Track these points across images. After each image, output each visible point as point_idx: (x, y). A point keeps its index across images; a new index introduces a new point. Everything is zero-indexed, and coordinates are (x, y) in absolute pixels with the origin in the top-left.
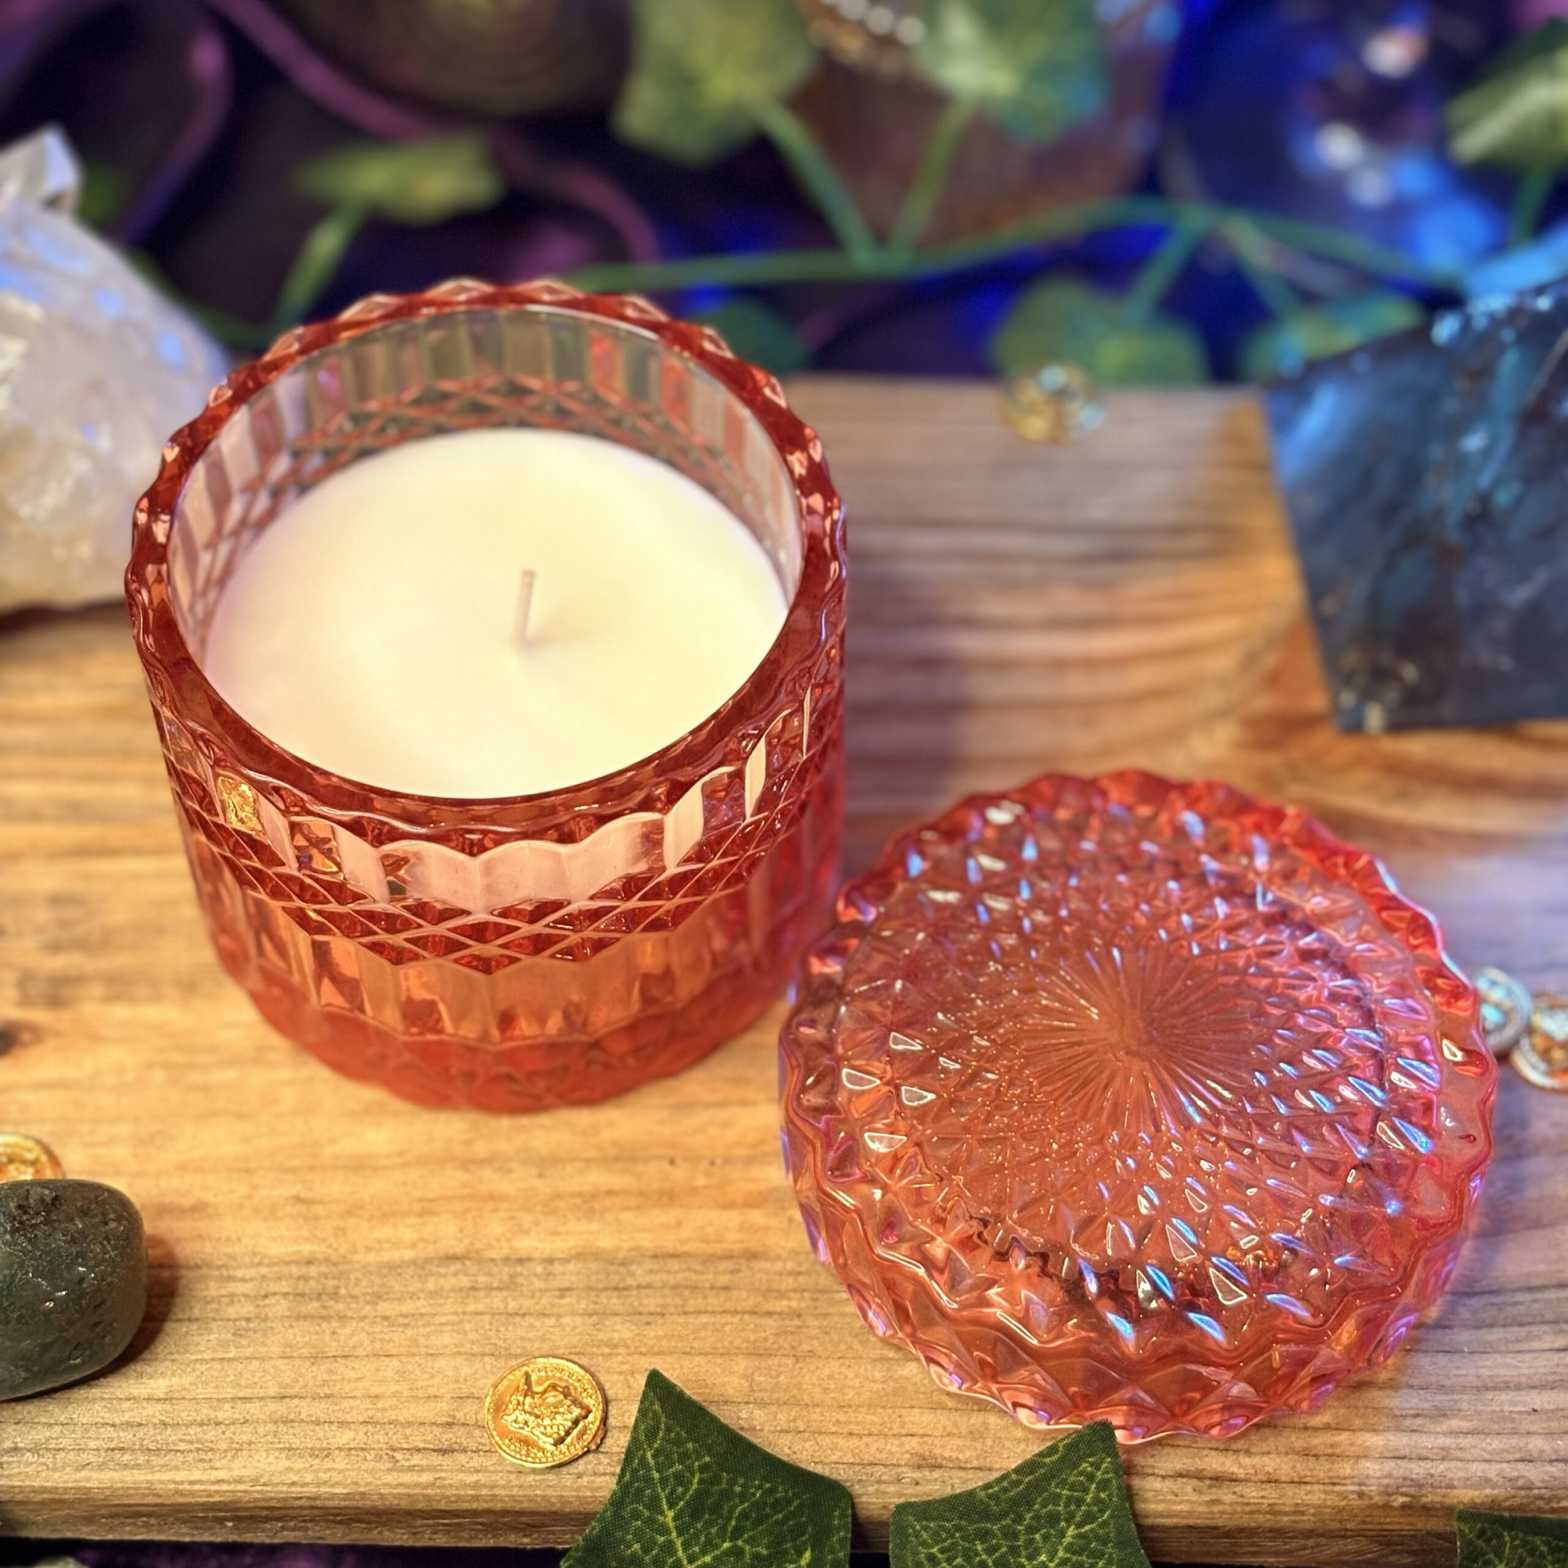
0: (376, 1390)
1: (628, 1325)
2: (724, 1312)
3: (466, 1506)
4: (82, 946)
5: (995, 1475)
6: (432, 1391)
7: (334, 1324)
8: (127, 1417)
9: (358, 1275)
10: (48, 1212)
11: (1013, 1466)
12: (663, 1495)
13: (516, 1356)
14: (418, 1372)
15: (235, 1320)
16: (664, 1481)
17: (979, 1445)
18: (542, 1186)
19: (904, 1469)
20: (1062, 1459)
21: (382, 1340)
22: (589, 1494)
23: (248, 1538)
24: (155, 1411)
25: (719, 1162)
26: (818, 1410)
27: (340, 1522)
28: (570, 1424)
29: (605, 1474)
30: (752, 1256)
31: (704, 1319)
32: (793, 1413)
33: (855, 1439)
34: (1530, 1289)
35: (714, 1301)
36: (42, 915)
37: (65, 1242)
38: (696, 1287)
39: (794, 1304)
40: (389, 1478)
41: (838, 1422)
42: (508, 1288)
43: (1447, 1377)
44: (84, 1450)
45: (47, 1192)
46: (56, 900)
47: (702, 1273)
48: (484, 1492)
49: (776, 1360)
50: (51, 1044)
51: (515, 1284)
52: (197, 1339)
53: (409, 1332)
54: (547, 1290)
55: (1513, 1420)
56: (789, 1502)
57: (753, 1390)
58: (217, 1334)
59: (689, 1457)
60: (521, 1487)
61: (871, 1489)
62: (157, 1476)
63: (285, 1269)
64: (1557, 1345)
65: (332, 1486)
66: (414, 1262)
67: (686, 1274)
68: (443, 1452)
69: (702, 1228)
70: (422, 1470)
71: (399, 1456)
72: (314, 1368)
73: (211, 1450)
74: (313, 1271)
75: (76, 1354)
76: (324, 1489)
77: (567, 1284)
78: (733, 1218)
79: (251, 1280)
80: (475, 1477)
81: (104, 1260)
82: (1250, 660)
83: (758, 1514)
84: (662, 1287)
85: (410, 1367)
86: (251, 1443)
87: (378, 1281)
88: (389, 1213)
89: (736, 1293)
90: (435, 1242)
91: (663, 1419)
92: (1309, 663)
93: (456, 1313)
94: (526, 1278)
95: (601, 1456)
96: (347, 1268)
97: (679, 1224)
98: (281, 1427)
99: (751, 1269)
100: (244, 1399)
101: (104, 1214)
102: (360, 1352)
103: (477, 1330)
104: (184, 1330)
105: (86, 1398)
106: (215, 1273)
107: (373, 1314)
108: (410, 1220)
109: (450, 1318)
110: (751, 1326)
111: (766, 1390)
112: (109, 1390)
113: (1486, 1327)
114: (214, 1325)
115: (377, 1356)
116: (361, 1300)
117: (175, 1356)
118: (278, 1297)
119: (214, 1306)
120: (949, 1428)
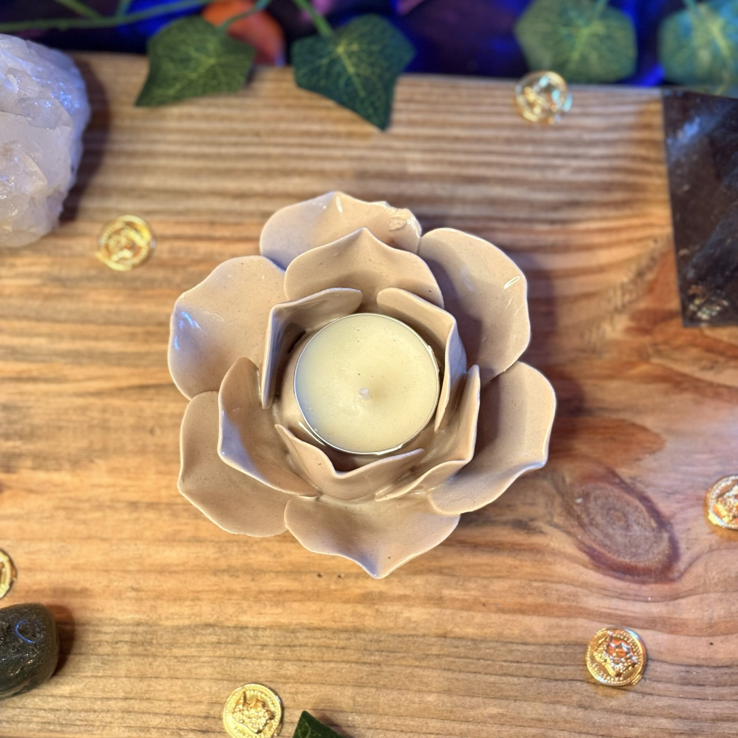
0: (171, 697)
1: (295, 667)
2: (343, 661)
4: (21, 436)
6: (198, 698)
7: (151, 659)
8: (51, 706)
9: (162, 633)
13: (240, 681)
14: (191, 688)
15: (102, 655)
18: (253, 586)
21: (174, 670)
25: (342, 575)
26: (387, 717)
28: (265, 722)
30: (357, 630)
31: (332, 665)
32: (374, 718)
33: (404, 734)
35: (337, 656)
38: (329, 647)
39: (377, 658)
41: (396, 724)
42: (236, 643)
43: (700, 713)
44: (31, 722)
47: (332, 639)
49: (367, 689)
51: (240, 641)
52: (84, 665)
53: (187, 666)
54: (255, 645)
57: (355, 706)
58: (94, 662)
63: (126, 628)
66: (189, 627)
67: (324, 640)
68: (204, 732)
69: (333, 614)
71: (182, 733)
72: (141, 684)
74: (140, 629)
77: (265, 643)
78: (348, 609)
79: (110, 633)
84: (312, 646)
85: (188, 685)
86: (111, 723)
87: (172, 636)
88: (177, 599)
89: (348, 651)
90: (200, 616)
91: (310, 729)
93: (210, 657)
94: (245, 638)
96: (157, 628)
97: (321, 611)
98: (126, 715)
99: (356, 638)
100: (108, 699)
102: (163, 675)
103: (220, 666)
104: (77, 659)
105: (31, 695)
106: (92, 628)
107: (169, 655)
108: (187, 603)
109: (208, 659)
110: (356, 670)
111: (361, 706)
112: (42, 691)
113: (722, 686)
114: (92, 657)
115: (171, 678)
116: (164, 647)
117: (74, 674)
118: (123, 643)
119: (92, 647)
120: (451, 731)
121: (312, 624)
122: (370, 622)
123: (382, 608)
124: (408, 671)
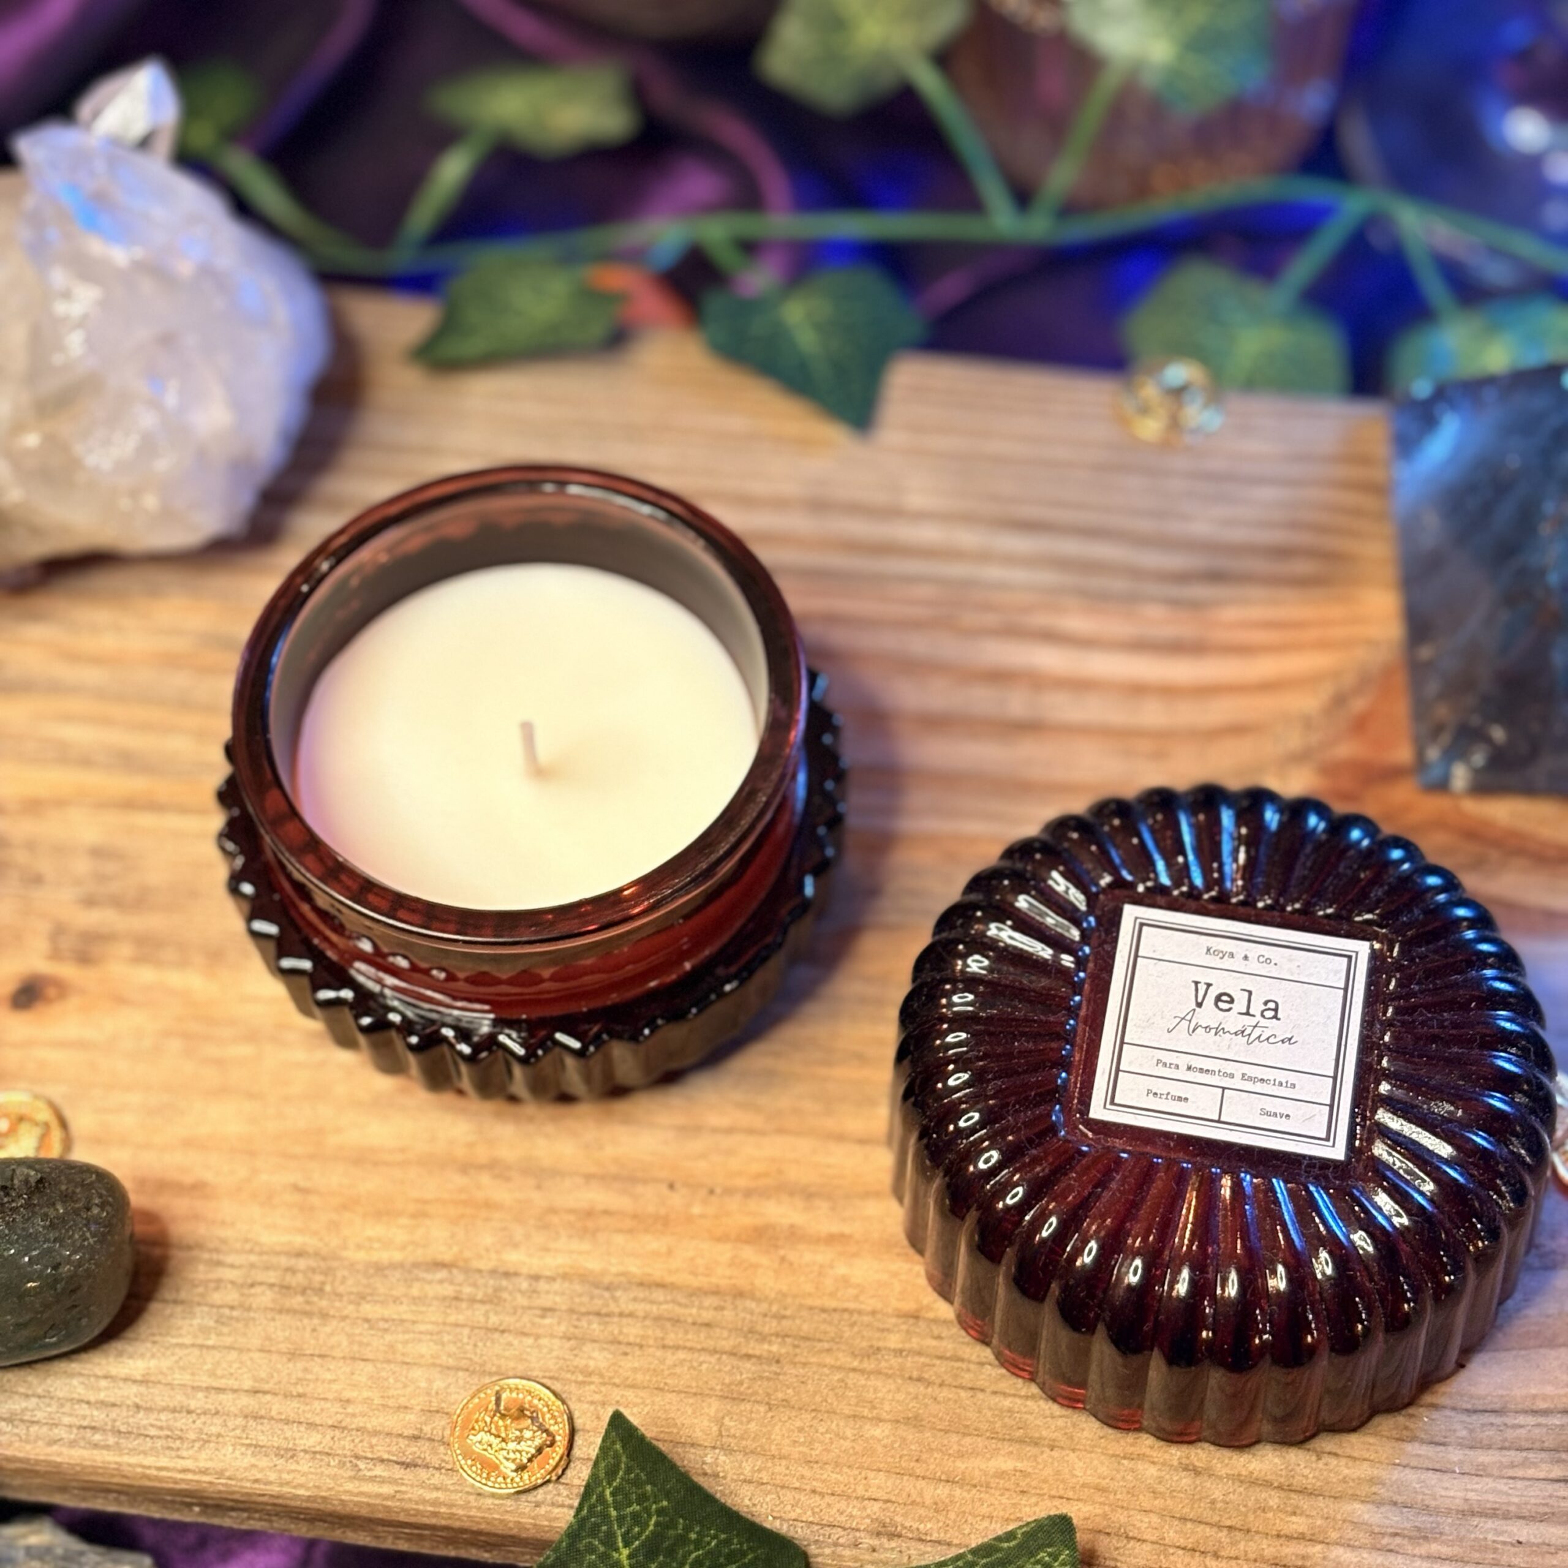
0: (347, 1394)
1: (605, 1353)
2: (703, 1350)
3: (425, 1521)
4: (117, 902)
5: (953, 1552)
6: (402, 1401)
7: (316, 1321)
8: (102, 1396)
9: (346, 1273)
10: (31, 1194)
11: (973, 1545)
12: (619, 1533)
13: (491, 1374)
14: (391, 1380)
15: (220, 1307)
16: (621, 1519)
17: (942, 1518)
18: (539, 1199)
19: (862, 1534)
20: (1020, 1546)
21: (361, 1344)
22: (546, 1523)
23: (216, 1521)
24: (131, 1392)
25: (718, 1190)
26: (784, 1462)
27: (304, 1520)
28: (533, 1451)
29: (563, 1506)
30: (740, 1294)
31: (681, 1355)
32: (759, 1463)
33: (818, 1498)
34: (1535, 1412)
35: (694, 1338)
36: (82, 866)
37: (44, 1227)
38: (678, 1321)
39: (774, 1348)
40: (349, 1486)
41: (803, 1477)
42: (491, 1302)
43: (1435, 1499)
44: (56, 1425)
45: (32, 1173)
46: (98, 853)
47: (686, 1306)
48: (443, 1510)
49: (748, 1406)
50: (73, 1002)
51: (499, 1298)
52: (180, 1323)
53: (388, 1338)
54: (530, 1308)
55: (1495, 1550)
56: (744, 1554)
57: (721, 1435)
58: (201, 1318)
59: (647, 1499)
60: (479, 1509)
61: (827, 1551)
62: (126, 1459)
63: (274, 1260)
64: (1553, 1475)
65: (295, 1487)
66: (400, 1266)
67: (669, 1307)
68: (406, 1465)
69: (692, 1259)
70: (383, 1481)
71: (362, 1465)
72: (291, 1365)
73: (180, 1438)
74: (302, 1264)
75: (52, 1333)
76: (286, 1489)
77: (549, 1304)
78: (724, 1252)
79: (240, 1267)
80: (435, 1495)
81: (82, 1247)
82: (1339, 700)
83: (712, 1563)
84: (645, 1318)
85: (384, 1374)
86: (219, 1435)
87: (364, 1281)
88: (383, 1212)
89: (717, 1332)
90: (424, 1247)
91: (624, 1459)
92: (1400, 708)
93: (436, 1323)
94: (510, 1293)
95: (561, 1487)
96: (335, 1264)
97: (670, 1252)
98: (251, 1423)
99: (735, 1308)
100: (219, 1390)
101: (89, 1200)
102: (337, 1353)
103: (455, 1343)
104: (168, 1311)
105: (65, 1372)
106: (206, 1256)
107: (355, 1315)
108: (404, 1221)
109: (429, 1327)
110: (728, 1368)
111: (734, 1436)
112: (89, 1366)
113: (1482, 1448)
114: (198, 1310)
115: (353, 1359)
116: (345, 1299)
117: (157, 1338)
118: (263, 1288)
119: (200, 1290)
120: (914, 1496)
121: (649, 1275)
122: (767, 1281)
123: (792, 1256)
124: (838, 1376)
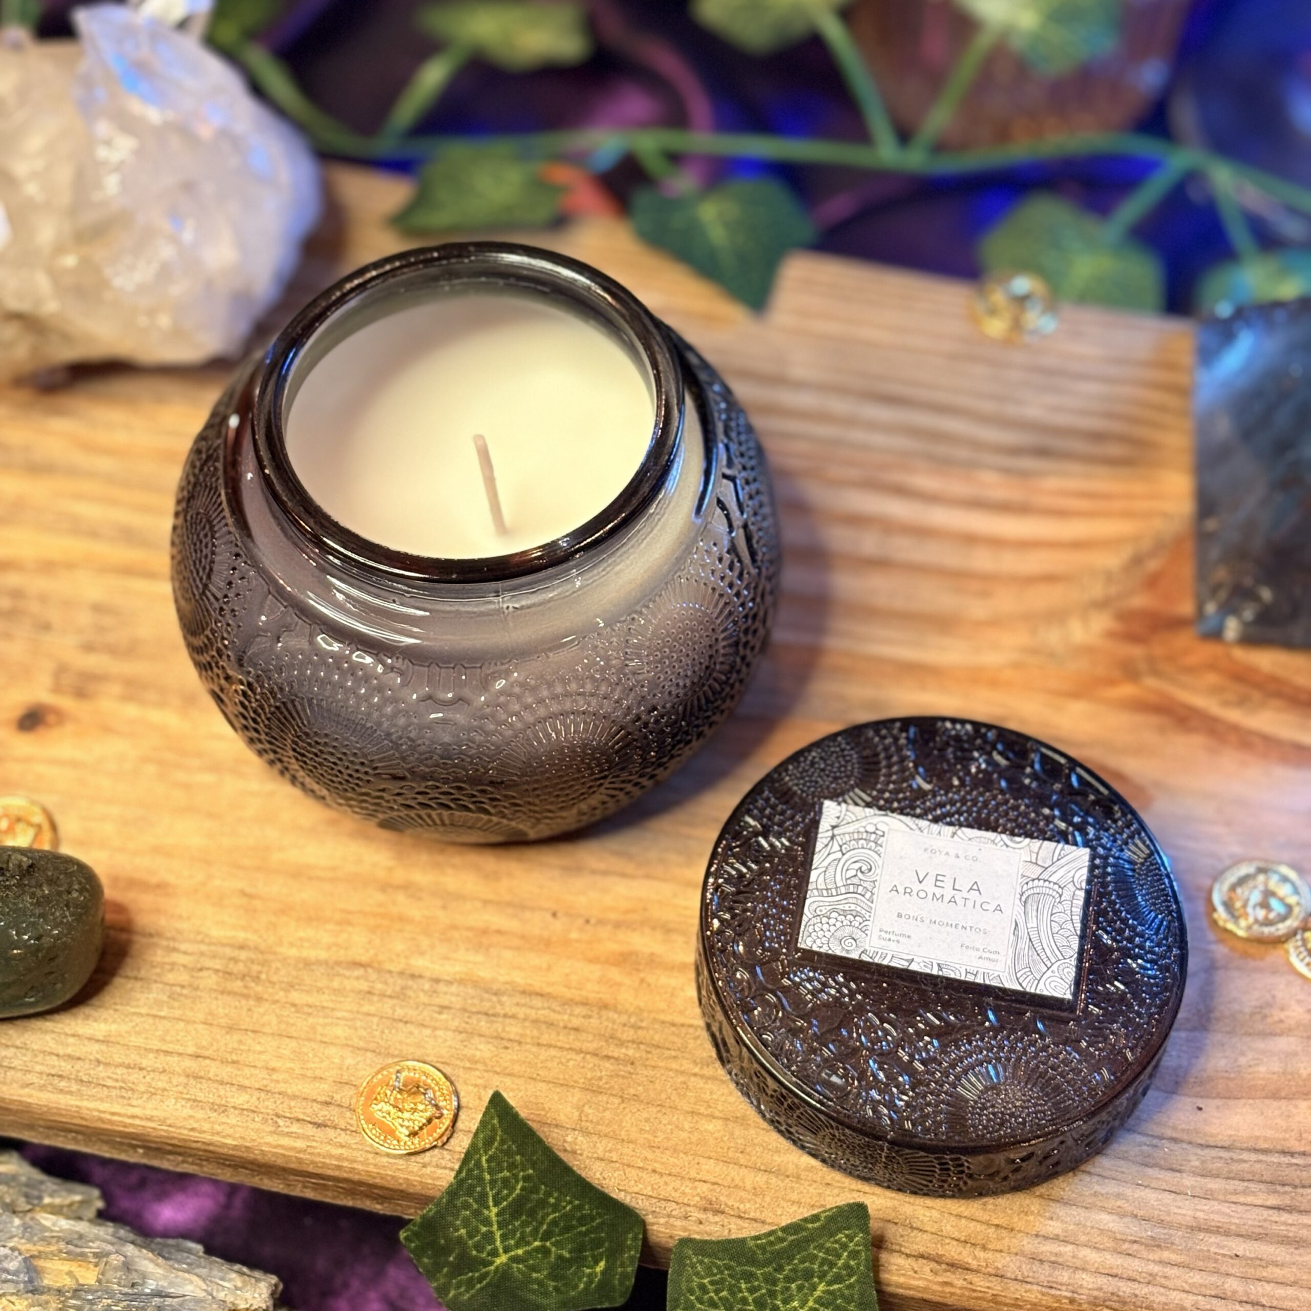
0: (274, 1064)
1: (490, 1046)
2: (571, 1049)
3: (330, 1173)
4: (112, 650)
5: (766, 1229)
6: (318, 1073)
7: (252, 1002)
8: (69, 1051)
9: (279, 965)
10: (22, 876)
11: (783, 1224)
12: (490, 1194)
13: (393, 1056)
14: (311, 1055)
15: (173, 985)
16: (493, 1182)
17: (759, 1200)
18: (443, 917)
19: (692, 1209)
20: (823, 1227)
21: (287, 1023)
22: (430, 1181)
23: (156, 1163)
24: (94, 1049)
25: (593, 921)
26: (631, 1146)
27: (229, 1166)
28: (424, 1121)
29: (445, 1168)
30: (605, 1006)
31: (553, 1052)
32: (610, 1145)
33: (657, 1176)
34: (1256, 1151)
35: (564, 1039)
36: (85, 618)
37: (31, 904)
38: (552, 1024)
39: (631, 1052)
40: (270, 1139)
41: (646, 1158)
42: (398, 997)
43: (1169, 1214)
44: (30, 1072)
45: (25, 859)
46: (98, 608)
47: (559, 1013)
48: (346, 1164)
49: (605, 1098)
50: (69, 728)
51: (405, 995)
52: (138, 995)
53: (311, 1020)
54: (430, 1005)
55: (1216, 1261)
56: (593, 1219)
57: (580, 1119)
58: (156, 993)
59: (516, 1167)
60: (376, 1165)
61: (662, 1221)
62: (85, 1104)
63: (220, 950)
64: (1269, 1203)
65: (224, 1137)
66: (326, 963)
67: (546, 1012)
68: (318, 1125)
69: (567, 975)
70: (298, 1137)
71: (281, 1122)
72: (228, 1037)
73: (132, 1090)
74: (243, 955)
75: (31, 994)
76: (216, 1138)
77: (446, 1003)
78: (595, 971)
79: (192, 954)
80: (340, 1151)
81: (62, 922)
82: (1137, 560)
83: (566, 1225)
84: (525, 1020)
85: (305, 1050)
86: (164, 1090)
87: (294, 973)
88: (313, 917)
89: (584, 1036)
90: (346, 949)
91: (499, 1133)
92: (1187, 571)
93: (351, 1012)
94: (414, 992)
95: (445, 1152)
96: (271, 957)
97: (549, 968)
98: (192, 1081)
99: (600, 1017)
100: (167, 1053)
101: (70, 884)
102: (267, 1030)
103: (365, 1029)
104: (129, 986)
105: (40, 1029)
106: (164, 943)
107: (284, 1000)
108: (330, 926)
109: (346, 1014)
110: (591, 1065)
111: (591, 1122)
112: (60, 1026)
113: (1211, 1176)
114: (154, 986)
115: (280, 1035)
116: (277, 986)
117: (118, 1007)
118: (210, 972)
119: (158, 970)
120: (737, 1181)
121: (531, 985)
122: (627, 998)
123: (651, 979)
124: (681, 1079)
